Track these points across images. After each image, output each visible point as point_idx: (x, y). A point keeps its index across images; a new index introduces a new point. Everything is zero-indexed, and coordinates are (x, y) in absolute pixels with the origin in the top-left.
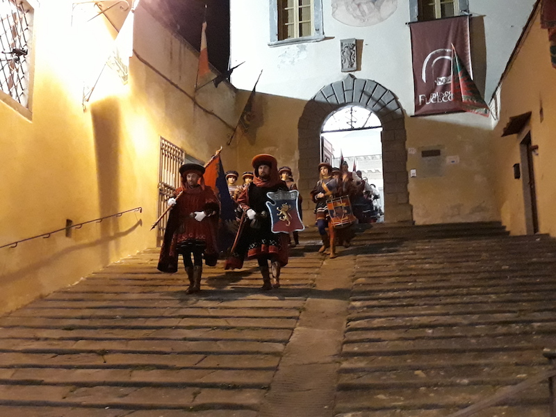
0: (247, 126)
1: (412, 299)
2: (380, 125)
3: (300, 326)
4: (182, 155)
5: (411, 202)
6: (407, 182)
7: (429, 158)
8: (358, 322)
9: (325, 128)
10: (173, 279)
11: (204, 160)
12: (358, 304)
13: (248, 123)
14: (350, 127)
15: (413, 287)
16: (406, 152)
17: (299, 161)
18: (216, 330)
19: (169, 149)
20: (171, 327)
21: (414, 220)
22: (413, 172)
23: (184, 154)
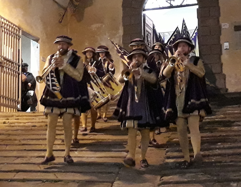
0: (77, 6)
1: (219, 157)
2: (196, 2)
3: (119, 180)
4: (19, 32)
5: (224, 72)
6: (220, 54)
7: (238, 32)
8: (171, 177)
9: (147, 6)
10: (10, 140)
11: (39, 37)
12: (171, 161)
13: (77, 3)
14: (169, 5)
15: (222, 146)
16: (220, 27)
17: (123, 36)
18: (46, 182)
19: (8, 27)
20: (7, 180)
21: (227, 87)
22: (226, 45)
23: (21, 31)
